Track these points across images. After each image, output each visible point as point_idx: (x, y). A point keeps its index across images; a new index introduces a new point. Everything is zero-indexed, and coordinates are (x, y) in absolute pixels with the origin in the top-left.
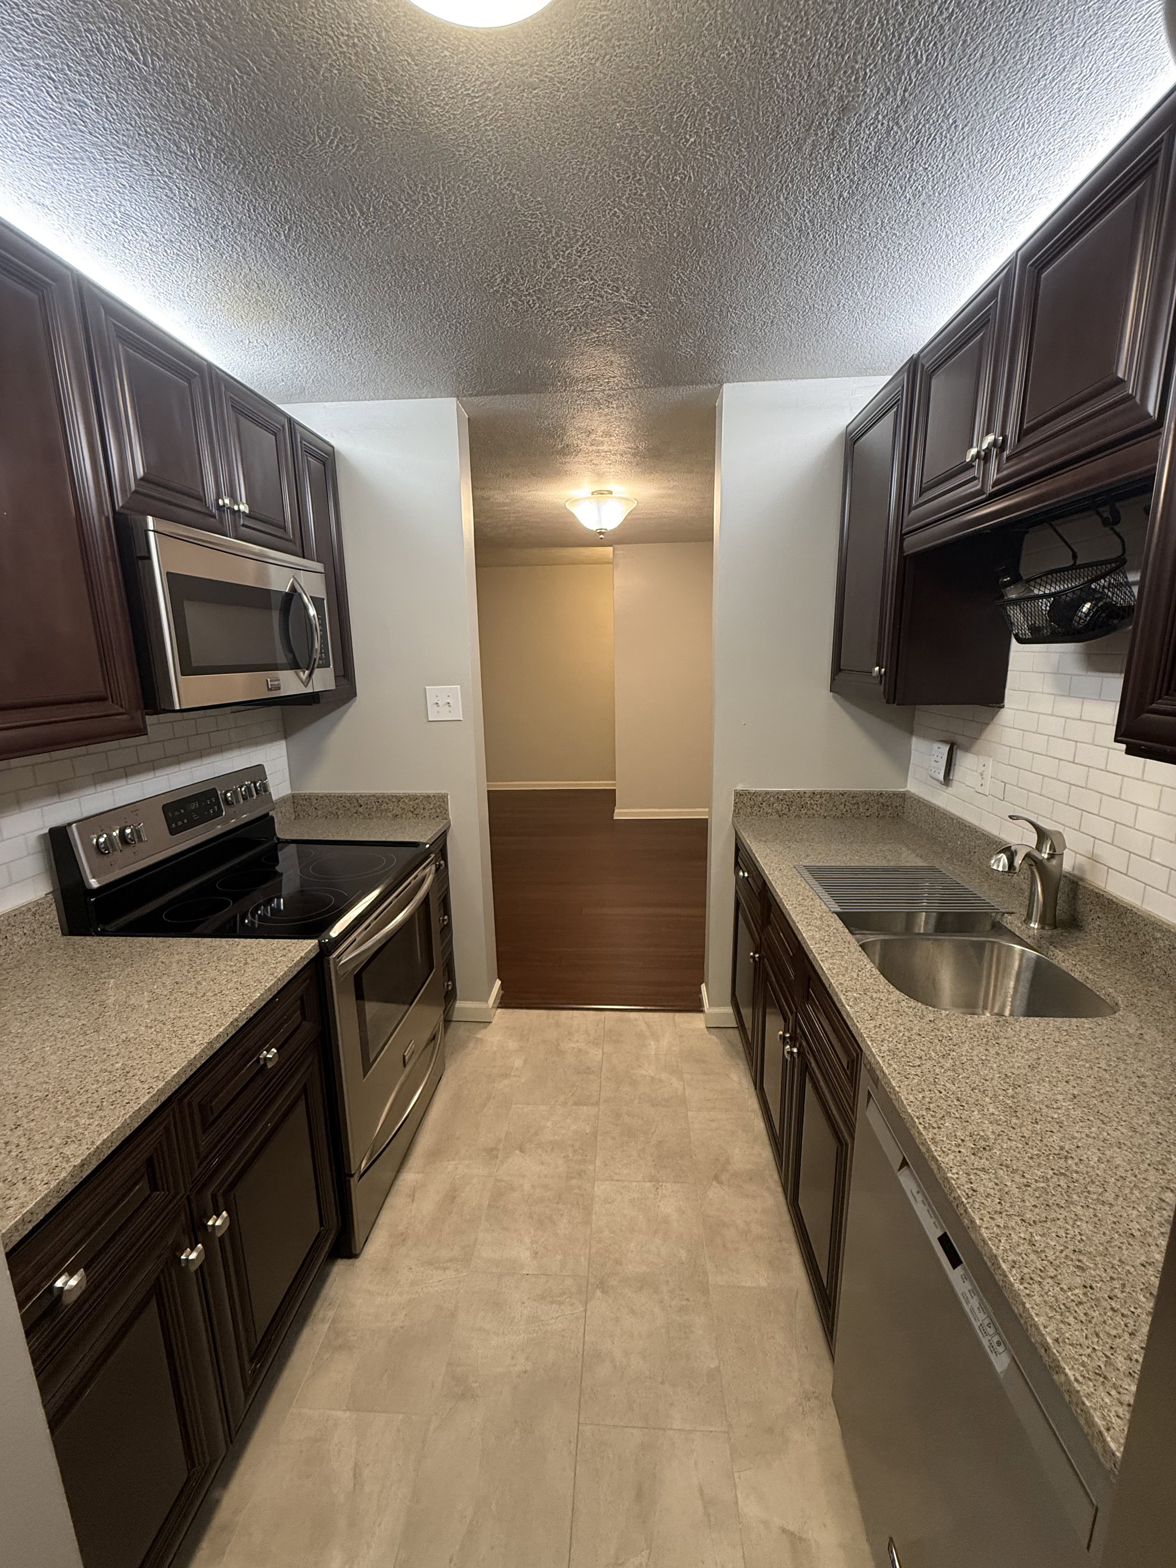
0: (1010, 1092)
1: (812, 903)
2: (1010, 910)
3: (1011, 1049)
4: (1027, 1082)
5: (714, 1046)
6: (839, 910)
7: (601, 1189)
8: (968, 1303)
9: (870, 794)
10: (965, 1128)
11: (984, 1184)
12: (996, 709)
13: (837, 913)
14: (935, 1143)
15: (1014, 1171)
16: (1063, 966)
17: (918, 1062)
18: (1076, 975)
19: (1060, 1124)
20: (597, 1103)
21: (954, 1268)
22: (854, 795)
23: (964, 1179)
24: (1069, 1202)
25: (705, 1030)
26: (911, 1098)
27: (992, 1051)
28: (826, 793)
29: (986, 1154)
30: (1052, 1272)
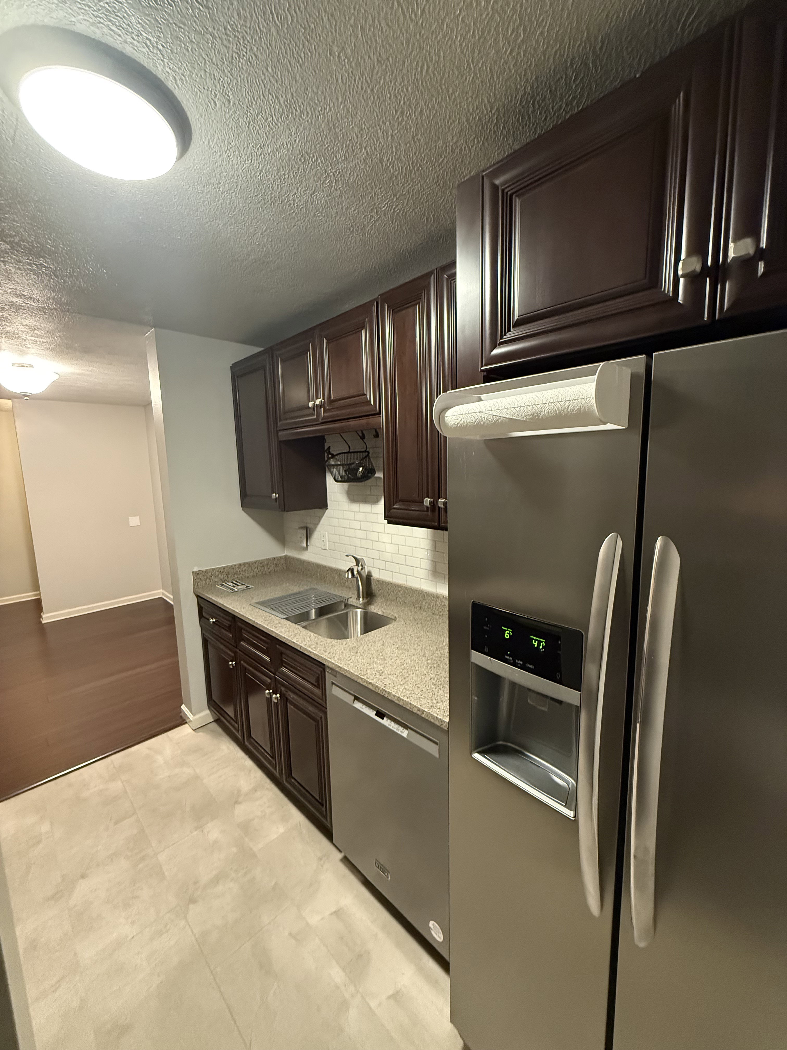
0: (381, 654)
1: (270, 618)
2: (350, 597)
3: (374, 642)
4: (384, 650)
5: (203, 738)
6: (285, 617)
7: (162, 857)
8: (390, 725)
9: (269, 559)
10: (374, 670)
11: (387, 682)
12: (324, 510)
13: (285, 619)
14: (368, 679)
15: (393, 674)
16: (375, 611)
17: (349, 659)
18: (380, 613)
19: (398, 657)
20: (134, 813)
21: (383, 719)
22: (261, 562)
23: (381, 683)
24: (409, 675)
25: (193, 732)
26: (354, 670)
27: (370, 645)
28: (247, 563)
29: (383, 674)
30: (413, 692)
